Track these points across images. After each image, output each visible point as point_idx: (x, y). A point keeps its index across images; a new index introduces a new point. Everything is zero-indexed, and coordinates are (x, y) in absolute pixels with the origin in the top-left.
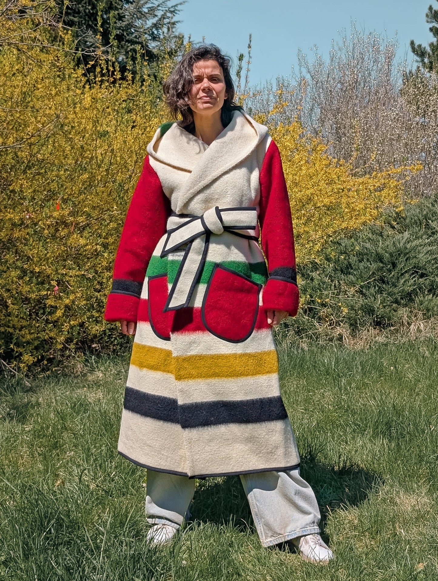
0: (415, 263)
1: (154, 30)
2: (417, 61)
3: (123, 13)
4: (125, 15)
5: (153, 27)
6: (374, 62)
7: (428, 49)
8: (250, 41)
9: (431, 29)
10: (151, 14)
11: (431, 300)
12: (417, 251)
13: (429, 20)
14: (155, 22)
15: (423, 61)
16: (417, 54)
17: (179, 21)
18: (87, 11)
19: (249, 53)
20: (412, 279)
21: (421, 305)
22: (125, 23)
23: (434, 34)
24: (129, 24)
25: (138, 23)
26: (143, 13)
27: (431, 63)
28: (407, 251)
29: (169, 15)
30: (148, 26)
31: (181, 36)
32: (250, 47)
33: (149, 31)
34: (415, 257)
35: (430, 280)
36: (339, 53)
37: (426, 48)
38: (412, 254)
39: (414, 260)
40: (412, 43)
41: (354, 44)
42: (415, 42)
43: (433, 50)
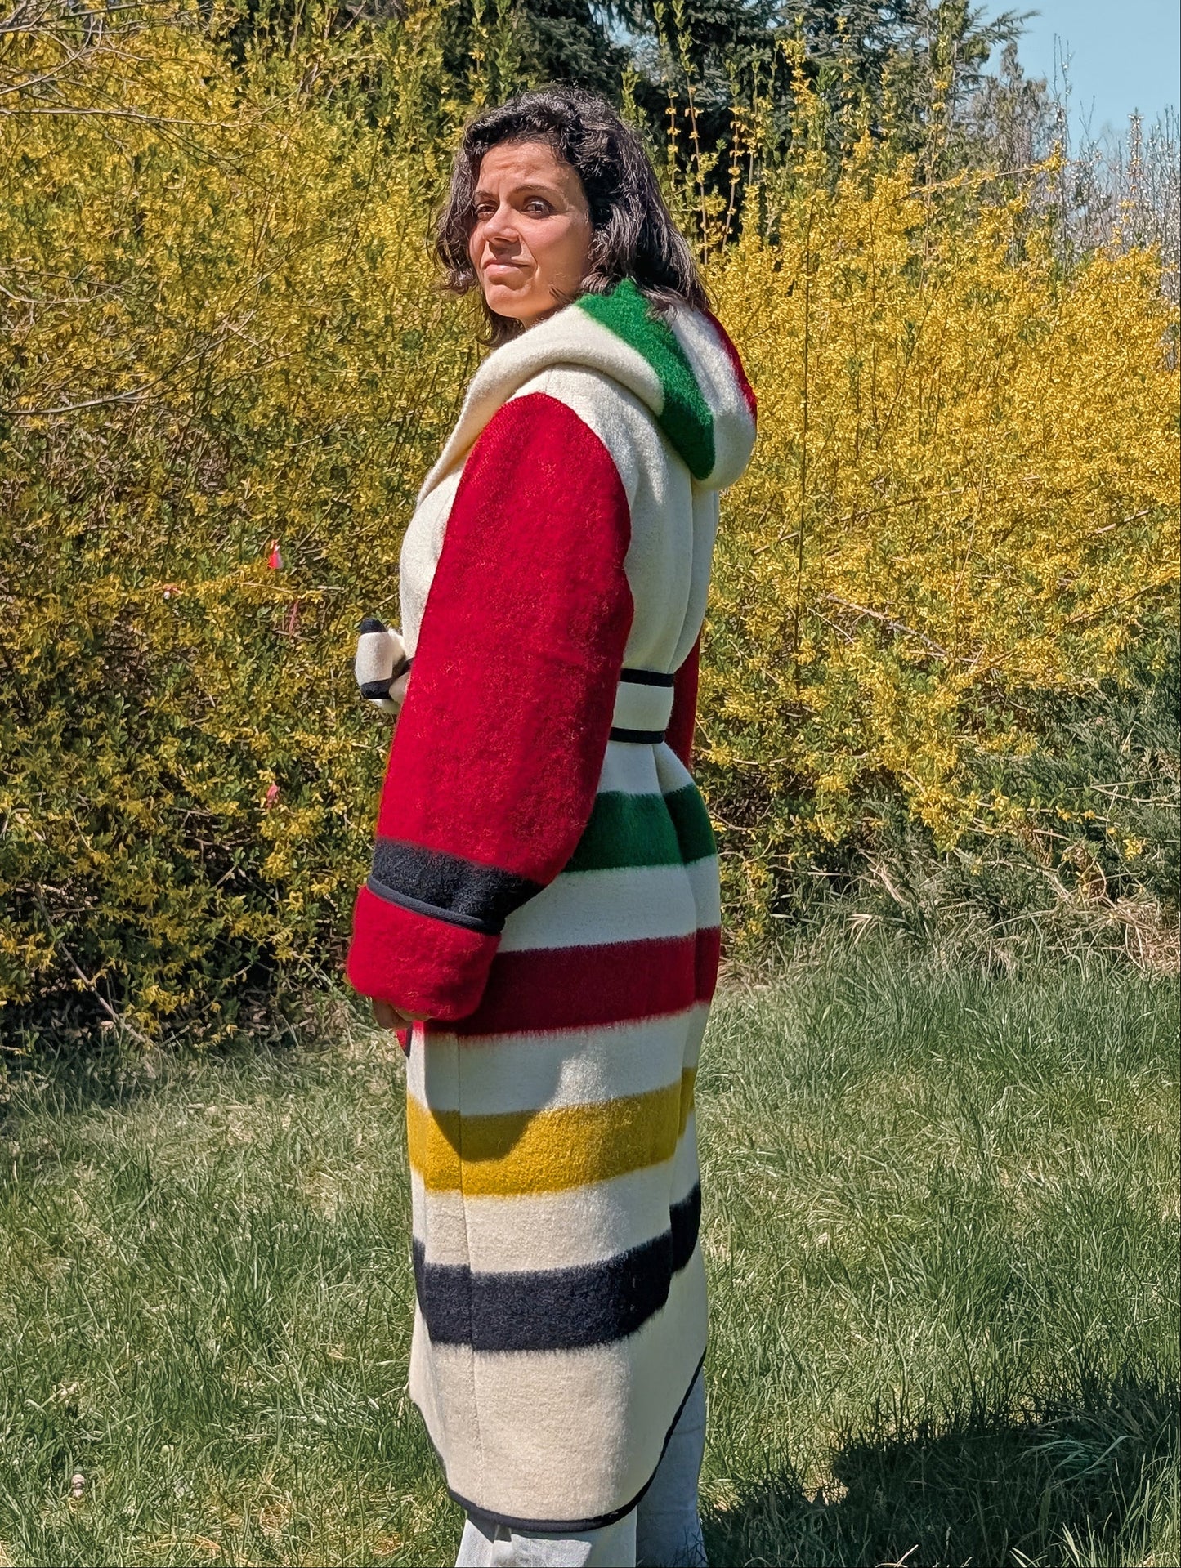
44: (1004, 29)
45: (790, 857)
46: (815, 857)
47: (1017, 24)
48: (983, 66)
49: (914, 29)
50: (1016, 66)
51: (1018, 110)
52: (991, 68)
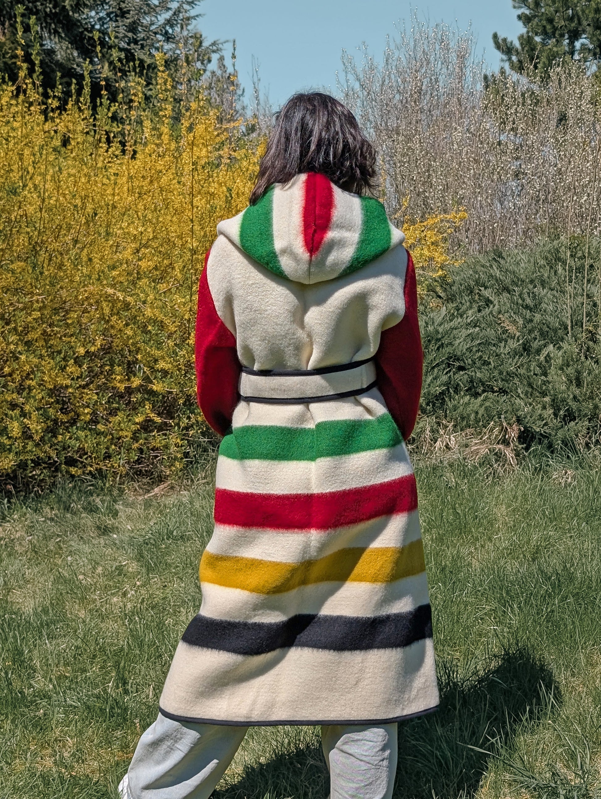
0: (449, 353)
1: (168, 28)
2: (502, 60)
3: (126, 7)
4: (129, 11)
5: (165, 24)
6: (442, 64)
7: (517, 44)
8: (235, 49)
9: (519, 17)
10: (163, 7)
11: (468, 404)
12: (452, 336)
13: (517, 5)
14: (168, 17)
15: (510, 59)
16: (503, 52)
17: (200, 15)
18: (48, 10)
19: (234, 65)
20: (447, 373)
21: (455, 411)
22: (128, 21)
23: (524, 23)
24: (134, 22)
25: (146, 20)
26: (153, 6)
27: (520, 62)
28: (440, 336)
29: (186, 7)
30: (160, 23)
31: (198, 36)
32: (235, 57)
33: (161, 30)
34: (450, 344)
35: (468, 375)
36: (397, 53)
37: (514, 43)
38: (445, 341)
39: (449, 349)
40: (495, 36)
41: (415, 41)
42: (499, 34)
43: (522, 44)
44: (215, 48)
45: (191, 433)
46: (201, 433)
47: (220, 46)
48: (209, 65)
49: (174, 46)
50: (224, 66)
51: (225, 86)
52: (213, 66)
